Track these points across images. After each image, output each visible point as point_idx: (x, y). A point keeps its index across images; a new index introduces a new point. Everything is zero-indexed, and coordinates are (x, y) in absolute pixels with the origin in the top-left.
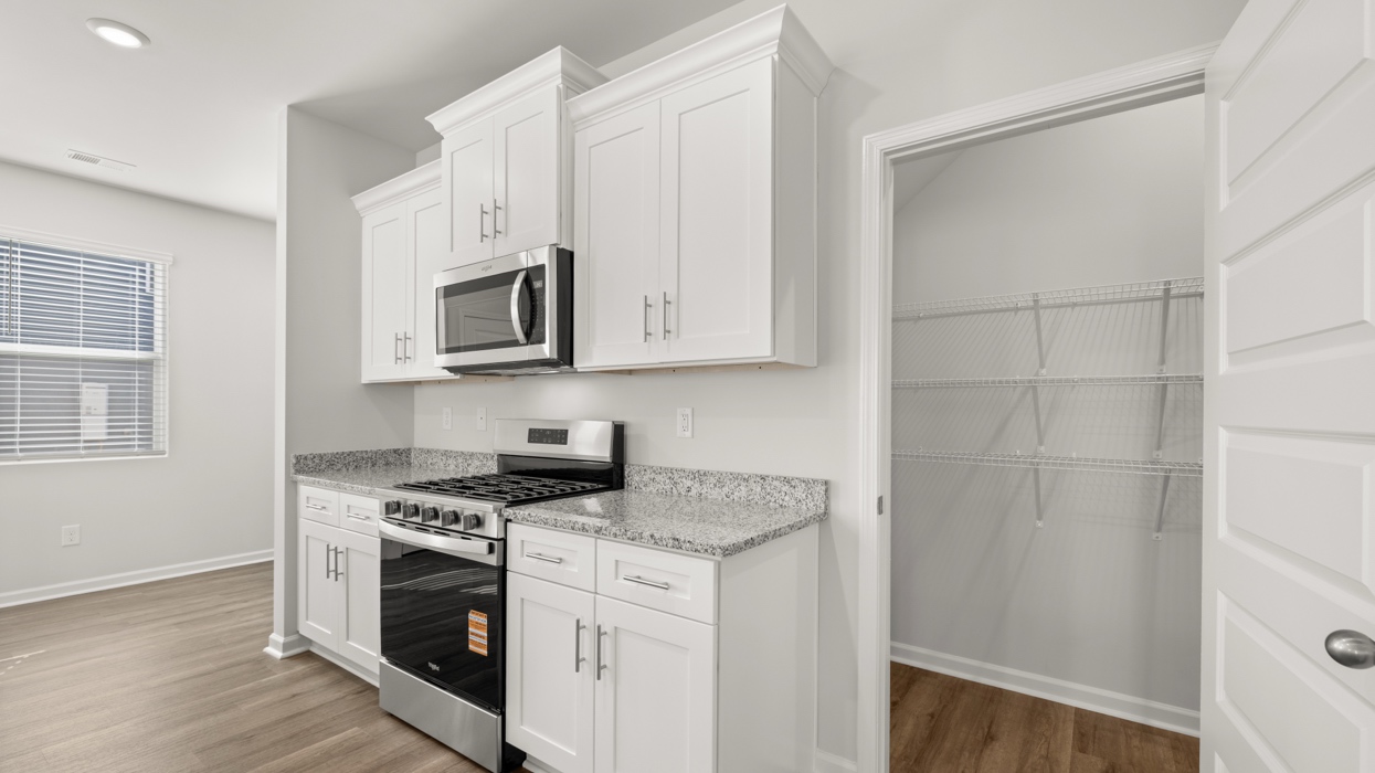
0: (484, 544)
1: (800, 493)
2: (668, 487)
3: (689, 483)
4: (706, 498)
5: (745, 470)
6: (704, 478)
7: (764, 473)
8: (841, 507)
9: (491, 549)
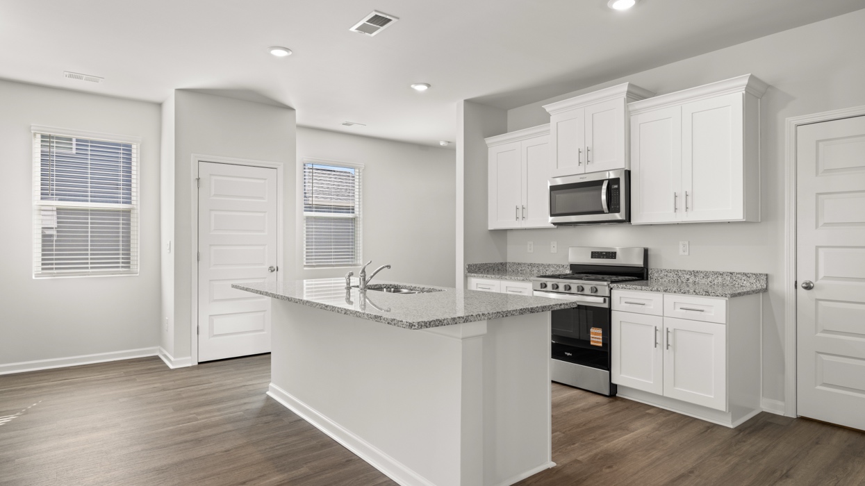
0: (601, 300)
1: (752, 280)
2: (675, 279)
3: (688, 277)
4: (698, 283)
5: (721, 270)
6: (697, 274)
7: (732, 271)
8: (775, 286)
9: (605, 301)
